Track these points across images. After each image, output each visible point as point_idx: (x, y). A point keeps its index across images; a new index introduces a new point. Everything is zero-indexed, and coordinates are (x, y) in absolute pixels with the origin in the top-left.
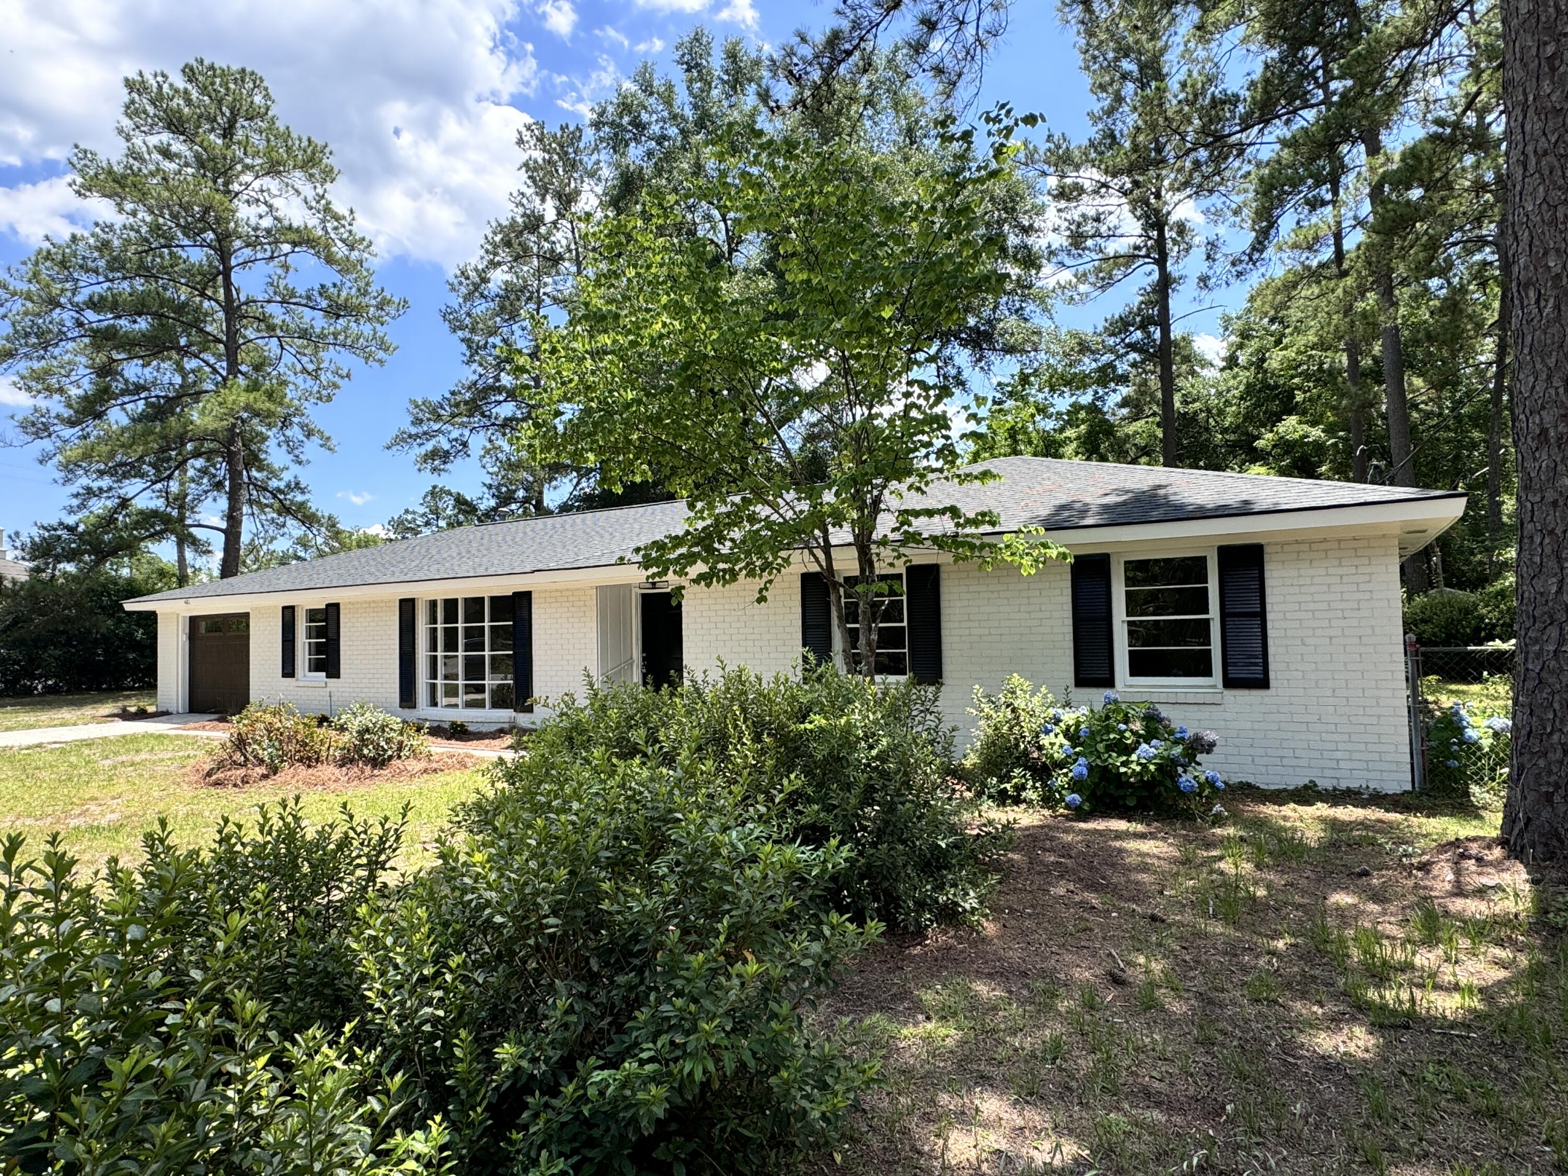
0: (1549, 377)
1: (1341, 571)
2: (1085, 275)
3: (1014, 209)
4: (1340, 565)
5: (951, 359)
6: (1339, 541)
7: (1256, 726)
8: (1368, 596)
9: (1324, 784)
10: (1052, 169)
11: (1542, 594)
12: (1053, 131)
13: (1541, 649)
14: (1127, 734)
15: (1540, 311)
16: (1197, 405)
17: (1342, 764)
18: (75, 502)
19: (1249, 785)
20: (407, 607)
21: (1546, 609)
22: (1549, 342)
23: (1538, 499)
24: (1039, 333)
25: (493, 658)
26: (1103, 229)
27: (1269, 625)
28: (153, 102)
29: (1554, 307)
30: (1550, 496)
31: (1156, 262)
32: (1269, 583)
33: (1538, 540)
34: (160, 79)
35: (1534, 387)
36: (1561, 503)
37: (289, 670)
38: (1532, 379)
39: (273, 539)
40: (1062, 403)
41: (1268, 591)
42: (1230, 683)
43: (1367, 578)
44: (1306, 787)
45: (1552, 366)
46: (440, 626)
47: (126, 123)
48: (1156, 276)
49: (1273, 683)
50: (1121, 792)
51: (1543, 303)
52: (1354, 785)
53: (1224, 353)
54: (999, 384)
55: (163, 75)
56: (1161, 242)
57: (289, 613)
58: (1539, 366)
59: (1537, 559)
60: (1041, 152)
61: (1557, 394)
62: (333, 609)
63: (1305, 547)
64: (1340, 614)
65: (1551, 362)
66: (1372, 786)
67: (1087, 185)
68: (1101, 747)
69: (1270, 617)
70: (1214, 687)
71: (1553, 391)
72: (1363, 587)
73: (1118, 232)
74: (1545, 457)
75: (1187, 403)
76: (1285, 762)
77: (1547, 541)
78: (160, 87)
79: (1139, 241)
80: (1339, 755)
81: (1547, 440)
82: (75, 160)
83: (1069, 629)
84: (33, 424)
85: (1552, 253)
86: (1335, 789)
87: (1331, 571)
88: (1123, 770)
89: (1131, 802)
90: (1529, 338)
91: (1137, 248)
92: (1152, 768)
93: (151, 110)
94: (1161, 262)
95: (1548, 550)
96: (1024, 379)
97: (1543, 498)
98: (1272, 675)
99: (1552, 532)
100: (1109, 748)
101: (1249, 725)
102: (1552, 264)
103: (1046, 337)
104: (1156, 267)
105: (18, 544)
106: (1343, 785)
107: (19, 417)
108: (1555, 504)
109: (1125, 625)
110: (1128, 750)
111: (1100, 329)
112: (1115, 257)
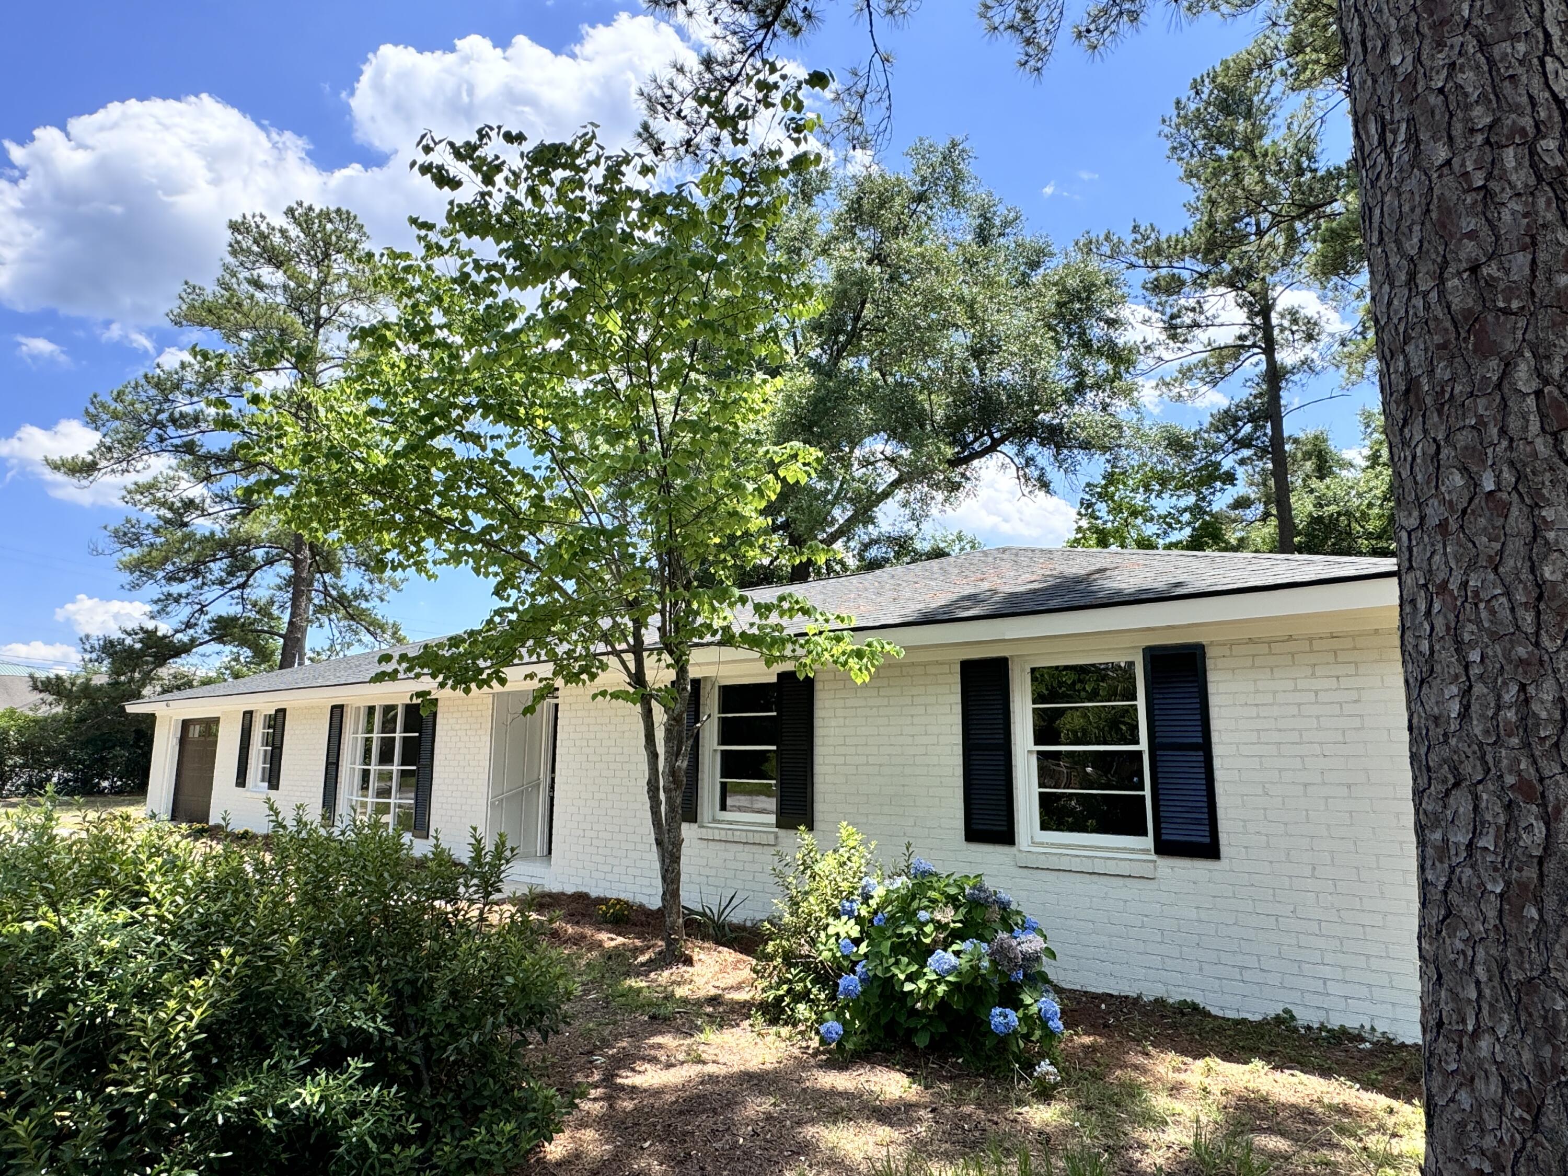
0: (1412, 277)
1: (1317, 684)
2: (1190, 370)
3: (1088, 298)
4: (1313, 675)
5: (1032, 459)
6: (1311, 640)
7: (1204, 915)
8: (1357, 722)
9: (1306, 1016)
10: (1141, 262)
11: (1436, 719)
12: (1139, 222)
13: (1445, 840)
14: (928, 929)
15: (1389, 158)
16: (1333, 508)
17: (1332, 987)
18: (156, 608)
19: (1195, 1007)
20: (338, 712)
21: (1446, 752)
22: (1406, 208)
23: (1413, 522)
24: (1118, 427)
25: (403, 773)
26: (1201, 319)
27: (1217, 763)
28: (256, 242)
29: (1408, 141)
30: (1435, 512)
31: (1264, 351)
32: (1213, 700)
33: (1422, 606)
34: (258, 219)
35: (1390, 303)
36: (1453, 526)
37: (241, 780)
38: (1386, 288)
39: (350, 645)
40: (1163, 504)
41: (1214, 712)
42: (1164, 848)
43: (1354, 695)
44: (1278, 1017)
45: (1413, 252)
46: (376, 735)
47: (230, 260)
48: (1263, 366)
49: (1224, 850)
50: (912, 1024)
51: (1390, 137)
52: (1352, 1023)
53: (1367, 452)
54: (1088, 485)
55: (262, 216)
56: (1267, 327)
57: (248, 716)
58: (1394, 260)
59: (1425, 646)
60: (1128, 243)
61: (1427, 307)
62: (282, 712)
63: (1264, 648)
64: (1317, 749)
65: (1411, 246)
66: (1380, 1029)
67: (1186, 275)
68: (886, 947)
69: (1217, 750)
70: (1146, 851)
71: (1418, 302)
72: (1348, 709)
73: (1217, 321)
74: (1418, 436)
75: (1322, 506)
76: (1247, 975)
77: (1437, 607)
78: (258, 226)
79: (1245, 330)
80: (1327, 972)
81: (1420, 401)
82: (184, 295)
83: (959, 760)
84: (125, 534)
85: (1396, 41)
86: (1322, 1027)
87: (1301, 684)
88: (908, 987)
89: (921, 1041)
90: (1377, 212)
91: (1242, 338)
92: (941, 989)
93: (255, 248)
94: (1269, 349)
95: (1440, 629)
96: (1110, 478)
97: (1422, 518)
98: (1223, 839)
99: (1443, 587)
100: (896, 950)
101: (1193, 914)
102: (1396, 61)
103: (1128, 432)
104: (1263, 357)
105: (88, 647)
106: (1335, 1022)
107: (111, 528)
108: (1443, 526)
109: (1034, 760)
110: (922, 954)
111: (1206, 425)
112: (1220, 348)
